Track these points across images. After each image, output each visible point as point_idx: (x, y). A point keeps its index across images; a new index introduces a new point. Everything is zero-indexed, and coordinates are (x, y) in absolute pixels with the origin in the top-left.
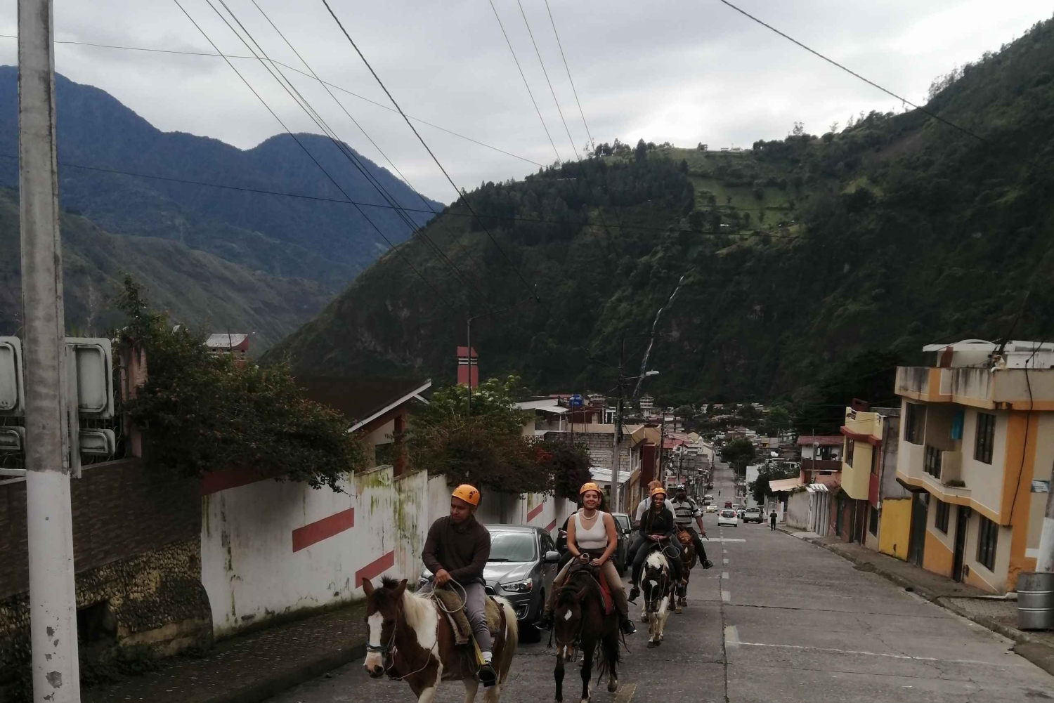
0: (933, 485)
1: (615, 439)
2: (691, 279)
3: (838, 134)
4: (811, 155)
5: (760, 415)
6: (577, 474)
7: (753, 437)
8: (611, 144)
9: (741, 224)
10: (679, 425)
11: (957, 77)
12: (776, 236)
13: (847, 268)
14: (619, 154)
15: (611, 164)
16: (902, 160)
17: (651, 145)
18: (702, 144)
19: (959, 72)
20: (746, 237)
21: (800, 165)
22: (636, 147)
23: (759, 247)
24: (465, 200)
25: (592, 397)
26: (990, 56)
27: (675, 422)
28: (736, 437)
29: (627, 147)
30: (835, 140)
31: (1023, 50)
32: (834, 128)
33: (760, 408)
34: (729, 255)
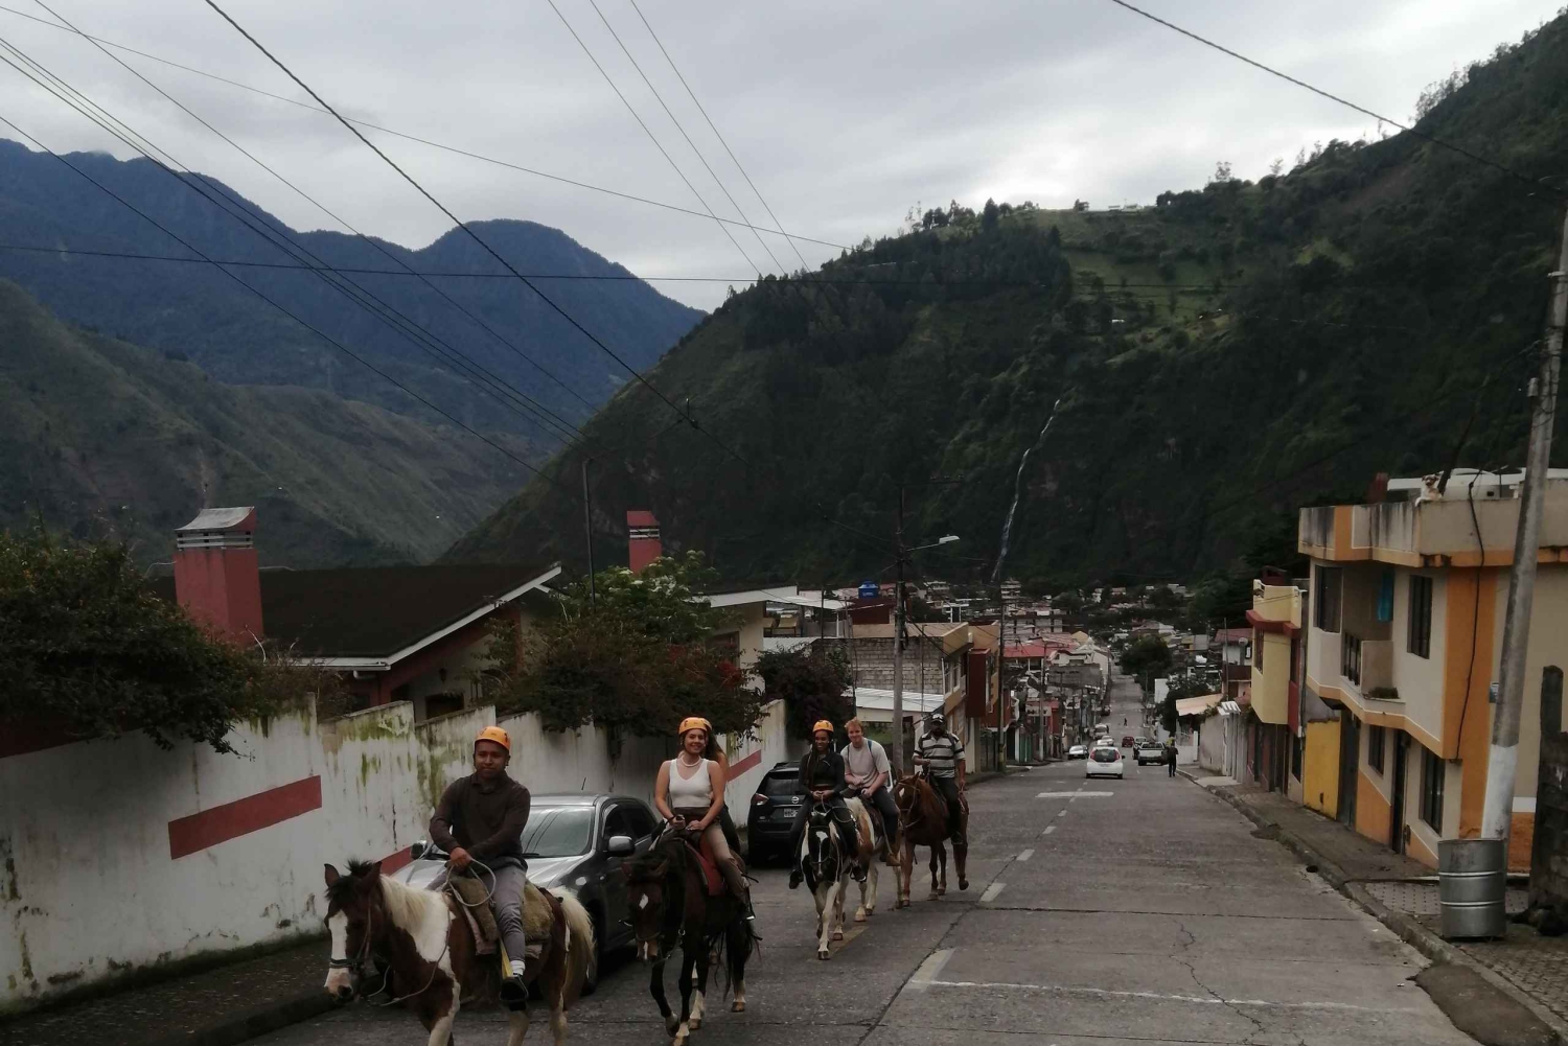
0: (1351, 695)
1: (896, 646)
2: (1071, 403)
3: (1283, 176)
4: (1245, 211)
5: (1181, 601)
6: (819, 701)
7: (1170, 634)
8: (946, 210)
9: (1143, 317)
10: (1058, 622)
11: (1459, 84)
12: (1193, 334)
13: (1302, 376)
14: (958, 223)
15: (948, 239)
16: (1379, 211)
17: (1005, 208)
18: (1081, 201)
19: (1460, 76)
20: (1150, 337)
21: (1228, 225)
22: (982, 211)
23: (1171, 351)
24: (736, 302)
25: (931, 586)
26: (1507, 50)
27: (1052, 617)
28: (1145, 635)
29: (970, 212)
30: (1279, 186)
31: (1557, 39)
32: (1277, 169)
33: (1180, 591)
34: (1126, 365)
